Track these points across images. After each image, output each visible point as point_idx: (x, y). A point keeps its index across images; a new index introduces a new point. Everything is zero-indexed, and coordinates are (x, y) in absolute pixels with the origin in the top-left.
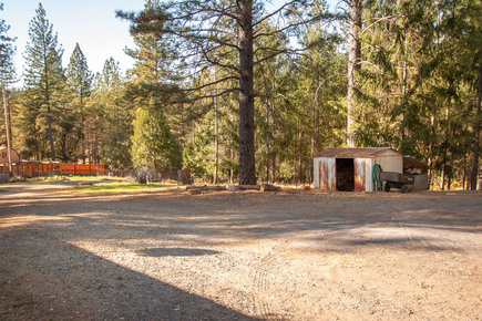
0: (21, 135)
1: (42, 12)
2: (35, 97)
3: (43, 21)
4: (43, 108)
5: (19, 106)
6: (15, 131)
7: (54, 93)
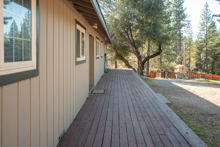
0: (195, 61)
1: (207, 6)
2: (201, 44)
3: (207, 10)
4: (204, 49)
5: (194, 48)
6: (192, 59)
7: (210, 42)
